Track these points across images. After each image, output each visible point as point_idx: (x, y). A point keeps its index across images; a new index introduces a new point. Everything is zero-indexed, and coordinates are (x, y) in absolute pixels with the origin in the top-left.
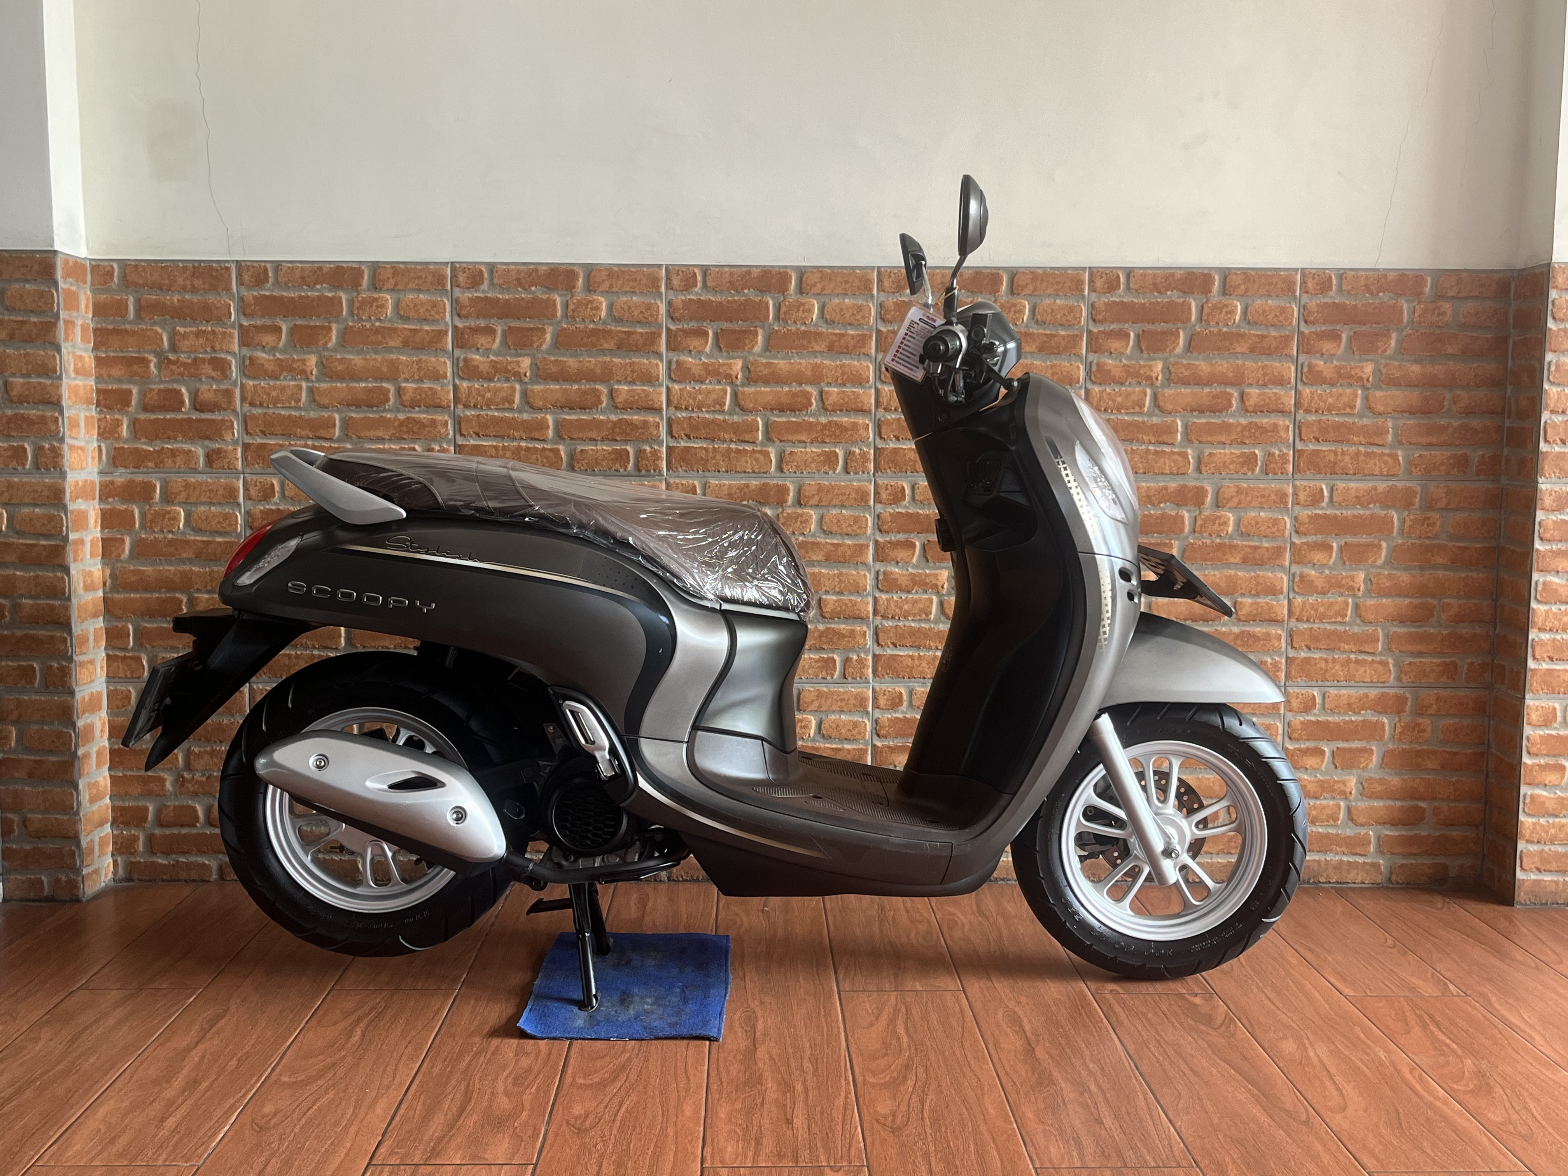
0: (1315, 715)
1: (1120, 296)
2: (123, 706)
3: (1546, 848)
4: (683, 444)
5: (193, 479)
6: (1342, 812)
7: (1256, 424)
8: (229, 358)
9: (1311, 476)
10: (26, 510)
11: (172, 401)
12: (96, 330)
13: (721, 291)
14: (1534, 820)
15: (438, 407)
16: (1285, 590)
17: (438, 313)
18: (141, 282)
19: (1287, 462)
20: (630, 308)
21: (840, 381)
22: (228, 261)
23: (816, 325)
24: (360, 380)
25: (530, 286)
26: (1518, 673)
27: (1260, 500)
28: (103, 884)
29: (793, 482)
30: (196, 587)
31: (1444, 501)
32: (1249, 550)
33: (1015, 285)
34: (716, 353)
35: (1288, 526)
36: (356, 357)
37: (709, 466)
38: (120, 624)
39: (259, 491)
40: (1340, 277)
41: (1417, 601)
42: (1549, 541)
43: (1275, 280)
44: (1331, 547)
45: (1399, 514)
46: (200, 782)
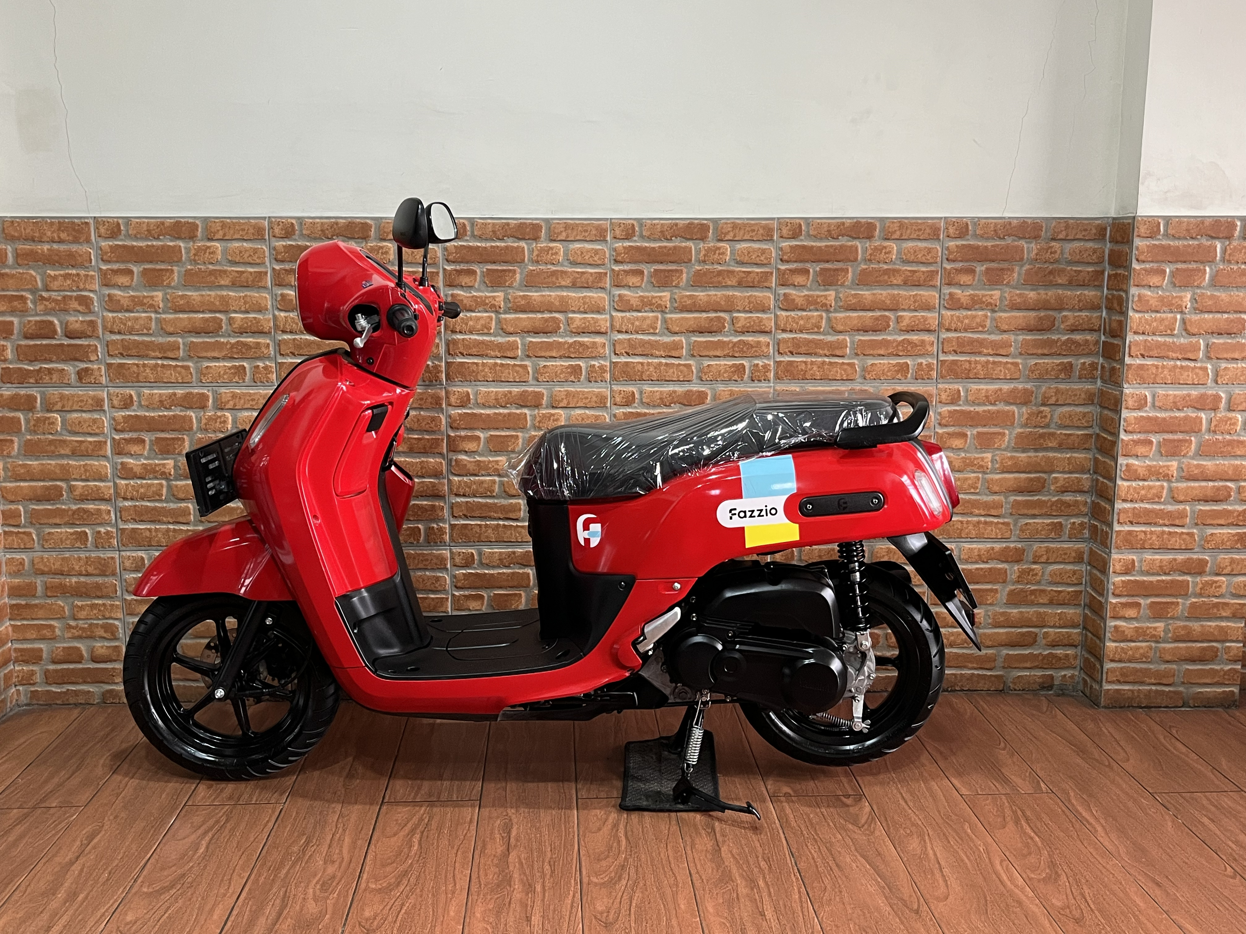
1: (802, 241)
2: (19, 571)
3: (1127, 665)
4: (458, 360)
5: (67, 392)
7: (908, 340)
8: (92, 295)
9: (951, 381)
11: (46, 331)
13: (486, 240)
14: (1117, 644)
15: (261, 333)
17: (259, 258)
18: (16, 234)
19: (932, 369)
20: (413, 252)
21: (582, 310)
22: (87, 218)
23: (562, 265)
24: (198, 312)
25: (332, 236)
26: (1107, 533)
28: (8, 710)
29: (547, 389)
30: (73, 477)
31: (1054, 399)
33: (719, 233)
34: (483, 287)
35: (933, 420)
36: (194, 294)
37: (479, 377)
38: (13, 507)
39: (121, 401)
40: (975, 224)
41: (1032, 476)
42: (1131, 432)
43: (923, 227)
44: (967, 435)
45: (1019, 410)
46: (82, 629)
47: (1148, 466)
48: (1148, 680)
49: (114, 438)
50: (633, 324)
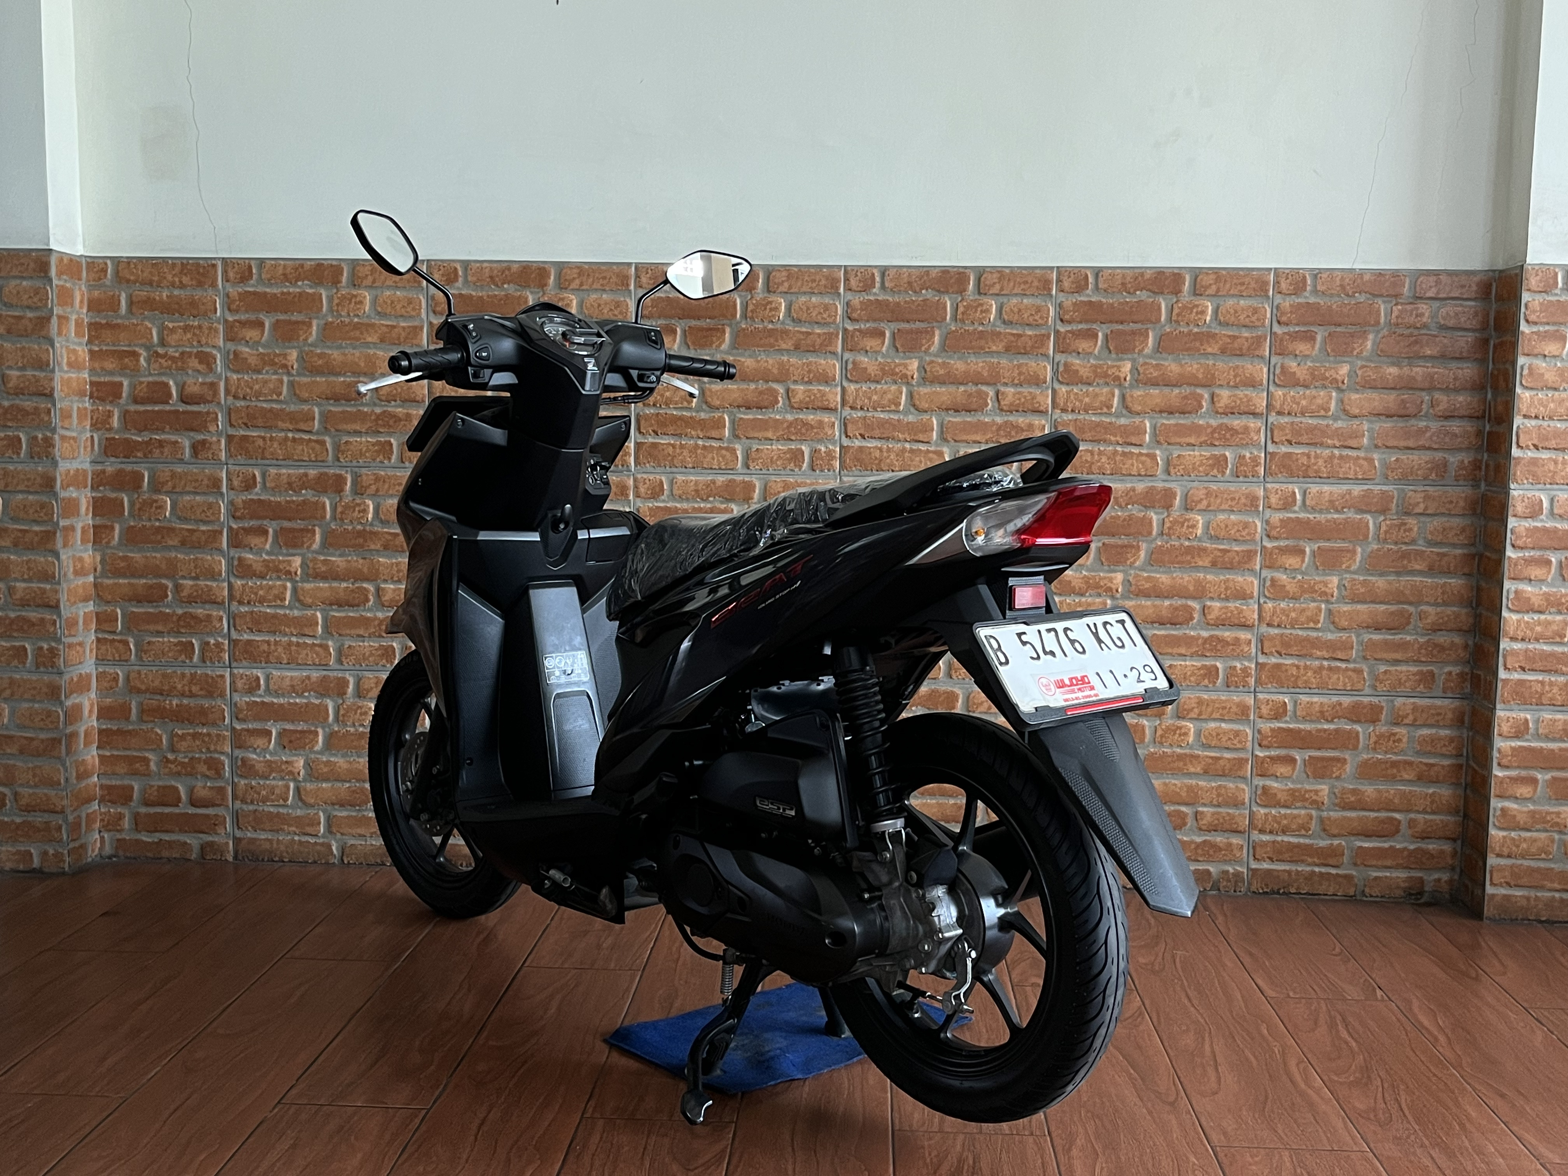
0: (1286, 722)
1: (1088, 295)
2: (111, 688)
3: (1519, 862)
4: (651, 440)
5: (179, 469)
6: (1314, 822)
7: (1226, 425)
8: (214, 352)
9: (1283, 480)
10: (20, 496)
11: (160, 393)
12: (90, 325)
14: (1504, 833)
15: (413, 401)
16: (1256, 594)
17: (414, 309)
18: (132, 278)
19: (1258, 464)
20: (599, 305)
21: (806, 379)
22: (215, 259)
23: (783, 323)
24: (339, 374)
25: (503, 283)
26: (1490, 683)
27: (1230, 503)
28: (90, 860)
29: (760, 479)
30: (181, 574)
31: (1422, 506)
32: (1219, 554)
33: (982, 285)
35: (1259, 530)
36: (335, 352)
37: (675, 462)
38: (109, 609)
39: (242, 482)
40: (1316, 276)
41: (1393, 608)
42: (1522, 548)
43: (1247, 280)
44: (1303, 552)
45: (1374, 519)
46: (182, 764)
47: (1545, 593)
48: (1549, 885)
49: (230, 529)
50: (870, 399)
